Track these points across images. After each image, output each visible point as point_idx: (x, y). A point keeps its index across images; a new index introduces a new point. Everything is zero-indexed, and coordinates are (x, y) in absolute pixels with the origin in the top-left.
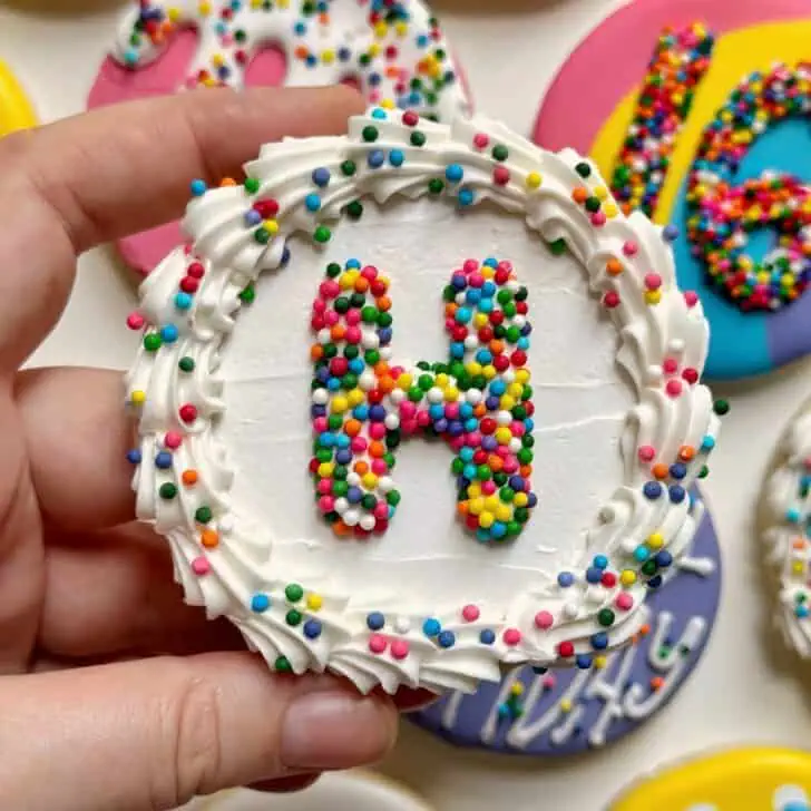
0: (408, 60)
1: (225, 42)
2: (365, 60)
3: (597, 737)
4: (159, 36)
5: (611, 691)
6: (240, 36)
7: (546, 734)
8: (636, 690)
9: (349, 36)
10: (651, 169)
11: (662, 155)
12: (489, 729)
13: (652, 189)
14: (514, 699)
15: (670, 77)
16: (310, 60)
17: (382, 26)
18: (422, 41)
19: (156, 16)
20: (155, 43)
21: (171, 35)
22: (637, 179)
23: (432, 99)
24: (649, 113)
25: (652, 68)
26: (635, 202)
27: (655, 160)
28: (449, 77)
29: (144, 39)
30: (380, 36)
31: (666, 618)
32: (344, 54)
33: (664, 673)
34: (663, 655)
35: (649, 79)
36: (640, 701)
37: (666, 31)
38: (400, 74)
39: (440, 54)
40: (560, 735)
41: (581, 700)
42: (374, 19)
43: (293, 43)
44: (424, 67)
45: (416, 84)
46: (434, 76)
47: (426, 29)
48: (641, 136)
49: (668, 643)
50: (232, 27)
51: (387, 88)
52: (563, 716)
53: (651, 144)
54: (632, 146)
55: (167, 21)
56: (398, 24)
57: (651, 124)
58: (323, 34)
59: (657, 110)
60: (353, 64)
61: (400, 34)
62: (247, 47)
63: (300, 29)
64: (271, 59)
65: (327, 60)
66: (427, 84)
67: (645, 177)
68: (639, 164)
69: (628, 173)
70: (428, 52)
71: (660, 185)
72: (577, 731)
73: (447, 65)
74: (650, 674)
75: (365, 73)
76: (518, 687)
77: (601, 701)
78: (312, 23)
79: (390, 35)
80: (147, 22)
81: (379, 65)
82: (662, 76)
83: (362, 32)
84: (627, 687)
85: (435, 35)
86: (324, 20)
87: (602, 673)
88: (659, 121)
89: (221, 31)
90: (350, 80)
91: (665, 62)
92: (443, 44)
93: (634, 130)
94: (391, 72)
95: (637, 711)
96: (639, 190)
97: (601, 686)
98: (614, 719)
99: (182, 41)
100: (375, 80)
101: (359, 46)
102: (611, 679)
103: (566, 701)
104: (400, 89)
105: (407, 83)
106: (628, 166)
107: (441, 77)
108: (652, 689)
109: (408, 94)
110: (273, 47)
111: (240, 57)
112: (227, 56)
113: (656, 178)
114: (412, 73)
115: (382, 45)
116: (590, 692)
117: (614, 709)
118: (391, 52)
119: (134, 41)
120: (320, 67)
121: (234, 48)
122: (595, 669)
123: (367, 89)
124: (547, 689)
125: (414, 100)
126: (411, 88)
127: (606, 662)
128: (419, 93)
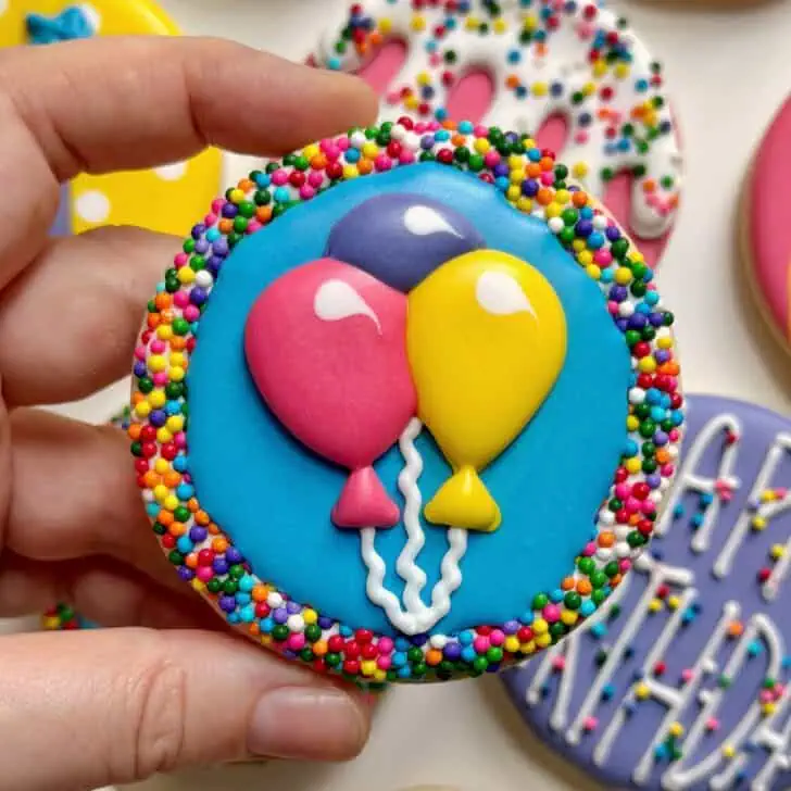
0: (624, 102)
1: (434, 61)
2: (578, 98)
3: (759, 787)
4: (366, 46)
5: (778, 740)
6: (450, 57)
7: (705, 779)
9: (565, 71)
12: (643, 770)
14: (673, 741)
16: (521, 91)
17: (601, 64)
18: (641, 86)
19: (367, 25)
20: (360, 53)
21: (378, 47)
23: (643, 148)
28: (665, 128)
29: (350, 47)
30: (597, 74)
32: (556, 89)
38: (614, 117)
39: (659, 102)
40: (719, 782)
41: (747, 747)
42: (593, 56)
43: (505, 70)
44: (639, 113)
45: (628, 130)
46: (649, 126)
47: (647, 74)
50: (445, 45)
51: (597, 130)
52: (726, 761)
55: (376, 32)
56: (618, 65)
58: (538, 65)
60: (565, 100)
61: (620, 75)
62: (455, 69)
63: (514, 57)
64: (479, 83)
65: (538, 93)
66: (641, 131)
70: (646, 98)
72: (739, 781)
73: (663, 115)
75: (575, 112)
76: (677, 728)
77: (767, 750)
78: (528, 52)
79: (608, 78)
80: (356, 31)
81: (592, 105)
83: (578, 67)
85: (656, 82)
86: (541, 51)
87: (770, 720)
89: (431, 48)
90: (557, 118)
92: (662, 92)
94: (603, 114)
97: (766, 734)
98: (780, 771)
99: (388, 55)
100: (585, 120)
101: (577, 81)
102: (779, 728)
103: (729, 746)
104: (610, 133)
105: (619, 127)
107: (656, 126)
109: (618, 139)
110: (482, 72)
111: (447, 79)
112: (434, 77)
114: (626, 119)
115: (599, 85)
116: (756, 739)
117: (780, 759)
118: (607, 94)
119: (339, 49)
120: (529, 98)
121: (442, 68)
122: (763, 715)
123: (575, 129)
124: (709, 732)
125: (623, 147)
126: (622, 134)
127: (776, 709)
128: (630, 140)
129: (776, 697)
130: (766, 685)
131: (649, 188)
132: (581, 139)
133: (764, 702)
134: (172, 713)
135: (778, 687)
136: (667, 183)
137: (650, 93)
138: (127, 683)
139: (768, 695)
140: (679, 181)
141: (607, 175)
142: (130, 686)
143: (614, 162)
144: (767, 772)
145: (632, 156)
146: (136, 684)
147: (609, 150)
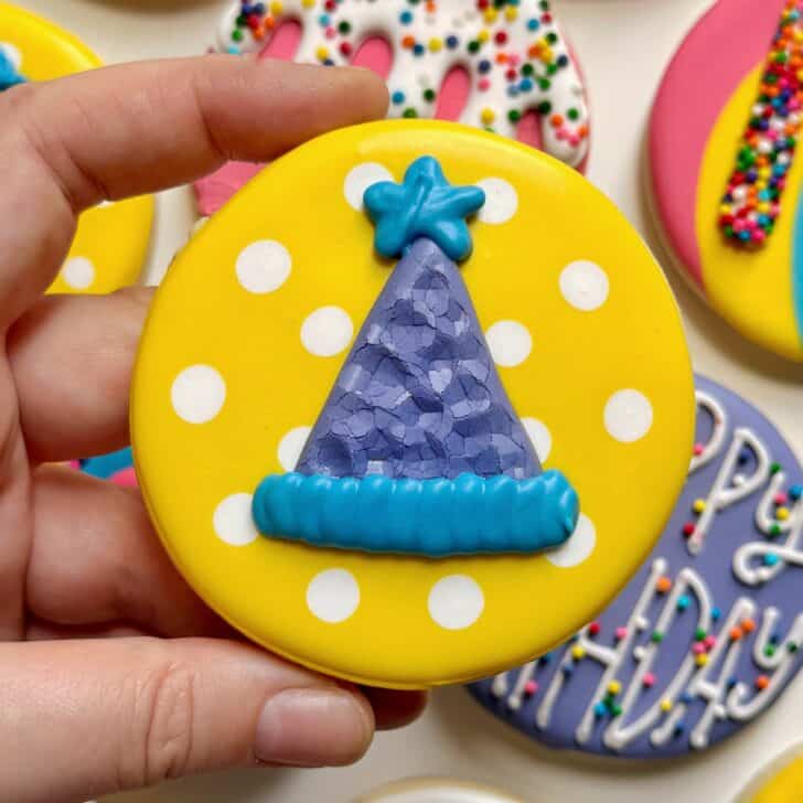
0: (519, 44)
1: (329, 34)
2: (474, 47)
3: (699, 738)
4: (262, 30)
5: (714, 691)
6: (344, 27)
7: (646, 734)
8: (741, 690)
9: (457, 23)
10: (778, 150)
11: (789, 135)
12: (584, 730)
13: (780, 170)
14: (611, 700)
15: (795, 53)
16: (418, 50)
17: (491, 11)
18: (533, 25)
19: (259, 10)
20: (258, 38)
21: (273, 29)
22: (763, 161)
23: (545, 85)
24: (774, 91)
25: (776, 45)
26: (762, 185)
27: (782, 139)
28: (562, 62)
29: (246, 33)
30: (489, 21)
31: (772, 614)
32: (452, 42)
33: (769, 672)
34: (769, 654)
35: (773, 55)
36: (745, 701)
37: (789, 6)
38: (512, 60)
39: (552, 38)
40: (660, 736)
41: (683, 699)
42: (482, 4)
43: (399, 32)
44: (535, 52)
45: (527, 70)
46: (546, 61)
47: (537, 13)
48: (766, 116)
49: (774, 640)
50: (336, 18)
51: (497, 75)
52: (664, 715)
53: (777, 124)
54: (757, 127)
55: (269, 15)
56: (507, 9)
57: (776, 102)
58: (430, 21)
59: (782, 88)
60: (461, 51)
61: (510, 18)
62: (352, 38)
63: (406, 18)
64: (377, 49)
65: (434, 48)
66: (540, 69)
67: (772, 159)
68: (765, 145)
69: (753, 154)
70: (539, 36)
71: (788, 166)
72: (678, 732)
73: (559, 49)
74: (755, 673)
75: (474, 61)
76: (616, 686)
77: (704, 701)
78: (419, 11)
79: (500, 24)
80: (249, 17)
81: (489, 51)
82: (787, 53)
83: (469, 17)
84: (731, 686)
85: (547, 19)
86: (431, 8)
87: (704, 672)
88: (786, 100)
89: (324, 22)
90: (458, 69)
91: (789, 37)
92: (554, 27)
93: (759, 110)
94: (501, 59)
95: (742, 712)
96: (765, 172)
97: (702, 686)
98: (717, 720)
99: (285, 34)
100: (484, 67)
101: (470, 30)
102: (713, 678)
103: (667, 700)
104: (511, 75)
105: (518, 69)
106: (753, 147)
107: (554, 61)
108: (757, 689)
109: (519, 80)
110: (378, 38)
111: (345, 50)
112: (332, 49)
113: (783, 158)
114: (524, 59)
115: (492, 31)
116: (692, 692)
117: (717, 709)
118: (501, 38)
119: (236, 37)
120: (427, 55)
121: (339, 39)
122: (698, 667)
123: (477, 78)
124: (646, 687)
125: (526, 87)
126: (522, 75)
127: (709, 660)
128: (531, 79)
129: (708, 648)
130: (699, 638)
131: (557, 123)
132: (484, 86)
133: (697, 653)
134: (181, 715)
135: (709, 639)
136: (573, 115)
137: (544, 30)
138: (136, 686)
139: (700, 647)
140: (584, 113)
141: (514, 117)
142: (139, 689)
143: (520, 103)
144: (706, 722)
145: (535, 95)
146: (144, 686)
147: (512, 92)
